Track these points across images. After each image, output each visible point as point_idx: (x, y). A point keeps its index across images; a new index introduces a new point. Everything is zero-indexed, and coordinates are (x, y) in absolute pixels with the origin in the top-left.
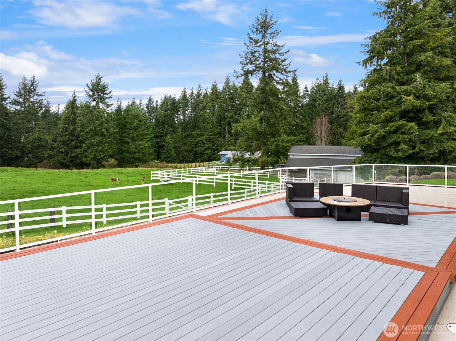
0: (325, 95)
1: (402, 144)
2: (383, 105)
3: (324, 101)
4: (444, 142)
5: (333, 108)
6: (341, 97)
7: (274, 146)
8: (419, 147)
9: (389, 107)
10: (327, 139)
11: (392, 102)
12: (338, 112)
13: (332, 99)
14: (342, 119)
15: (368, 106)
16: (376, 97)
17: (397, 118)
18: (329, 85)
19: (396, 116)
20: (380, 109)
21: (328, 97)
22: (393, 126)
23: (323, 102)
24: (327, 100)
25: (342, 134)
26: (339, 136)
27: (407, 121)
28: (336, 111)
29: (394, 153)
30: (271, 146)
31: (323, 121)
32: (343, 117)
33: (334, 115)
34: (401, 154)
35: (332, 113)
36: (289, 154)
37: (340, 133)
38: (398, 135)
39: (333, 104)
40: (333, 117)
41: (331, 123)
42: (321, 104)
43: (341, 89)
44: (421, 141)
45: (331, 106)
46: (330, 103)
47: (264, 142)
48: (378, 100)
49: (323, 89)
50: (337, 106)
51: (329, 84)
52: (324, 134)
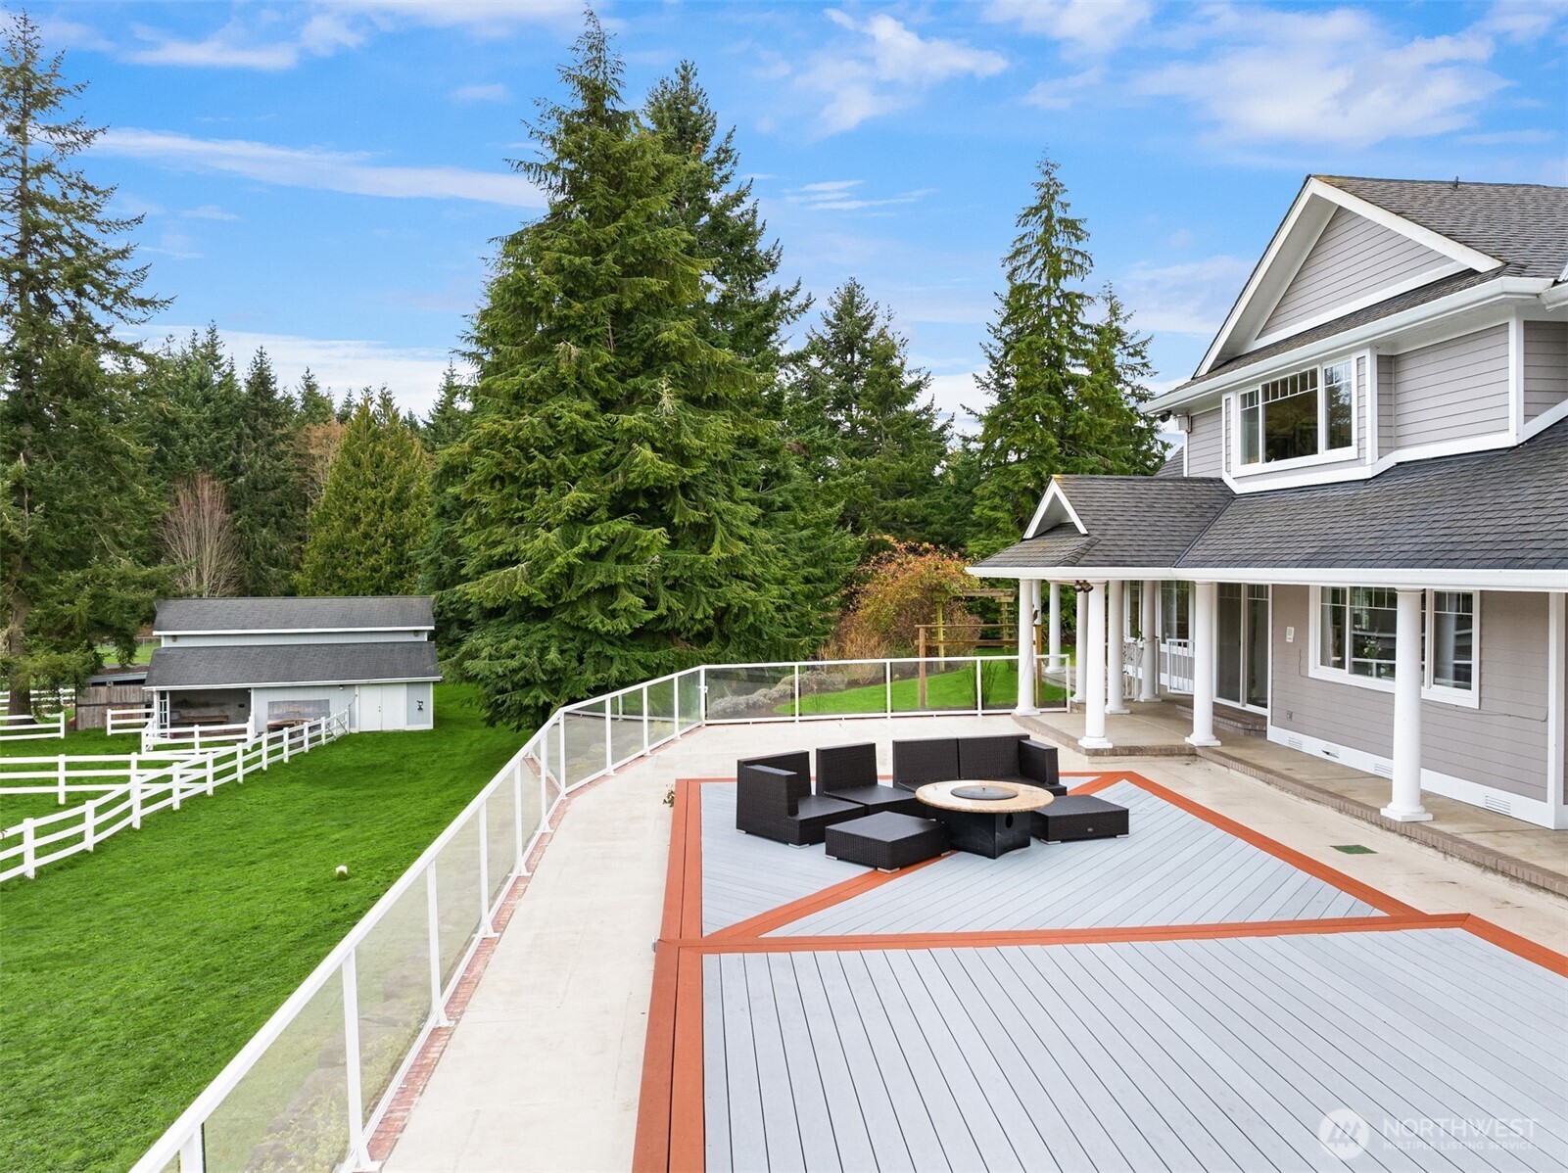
0: (207, 400)
1: (624, 591)
2: (562, 469)
3: (205, 425)
4: (720, 585)
5: (237, 453)
6: (266, 413)
7: (83, 603)
8: (667, 600)
9: (579, 477)
10: (219, 569)
11: (591, 459)
12: (257, 467)
13: (233, 420)
14: (271, 494)
15: (517, 469)
16: (542, 440)
17: (602, 513)
18: (223, 365)
19: (600, 505)
20: (554, 481)
21: (218, 408)
22: (598, 536)
23: (199, 426)
24: (216, 422)
25: (271, 549)
26: (260, 553)
27: (638, 523)
28: (251, 465)
29: (602, 622)
30: (72, 602)
31: (204, 502)
32: (275, 488)
33: (241, 480)
34: (623, 625)
35: (235, 470)
36: (155, 633)
37: (264, 547)
38: (609, 564)
39: (239, 437)
40: (240, 485)
41: (232, 505)
42: (194, 436)
43: (262, 381)
44: (668, 583)
45: (230, 445)
46: (225, 433)
47: (33, 584)
48: (545, 450)
49: (200, 380)
50: (255, 445)
51: (222, 361)
52: (208, 549)
